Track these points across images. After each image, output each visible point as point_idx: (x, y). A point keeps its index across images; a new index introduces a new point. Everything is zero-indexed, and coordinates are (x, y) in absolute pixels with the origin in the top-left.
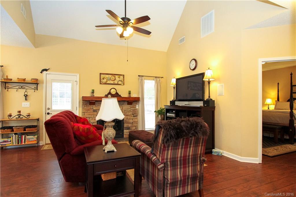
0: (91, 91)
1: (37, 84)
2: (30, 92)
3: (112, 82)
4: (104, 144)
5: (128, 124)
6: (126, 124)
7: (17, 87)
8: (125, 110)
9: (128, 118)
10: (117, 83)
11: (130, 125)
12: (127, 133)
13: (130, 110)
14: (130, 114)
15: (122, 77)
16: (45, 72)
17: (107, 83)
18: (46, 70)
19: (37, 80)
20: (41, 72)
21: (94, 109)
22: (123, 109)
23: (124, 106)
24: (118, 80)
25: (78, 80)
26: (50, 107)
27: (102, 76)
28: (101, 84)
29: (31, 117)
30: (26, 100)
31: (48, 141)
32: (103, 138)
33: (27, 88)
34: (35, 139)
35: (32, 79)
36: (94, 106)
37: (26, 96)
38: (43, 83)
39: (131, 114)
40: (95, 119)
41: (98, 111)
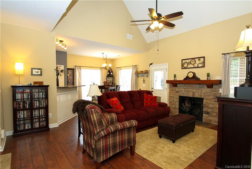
1: (148, 73)
2: (145, 78)
3: (192, 66)
5: (208, 109)
6: (205, 108)
7: (141, 76)
8: (204, 93)
9: (207, 102)
10: (196, 66)
11: (209, 110)
12: (205, 117)
13: (210, 93)
14: (210, 98)
15: (202, 60)
16: (151, 65)
17: (188, 67)
18: (151, 64)
19: (147, 71)
20: (150, 66)
21: (176, 90)
22: (202, 92)
23: (203, 89)
24: (198, 63)
25: (167, 68)
26: (153, 88)
27: (184, 61)
28: (182, 68)
30: (144, 83)
33: (144, 76)
35: (145, 71)
36: (177, 88)
37: (144, 80)
38: (150, 72)
39: (212, 98)
40: (177, 99)
41: (179, 92)
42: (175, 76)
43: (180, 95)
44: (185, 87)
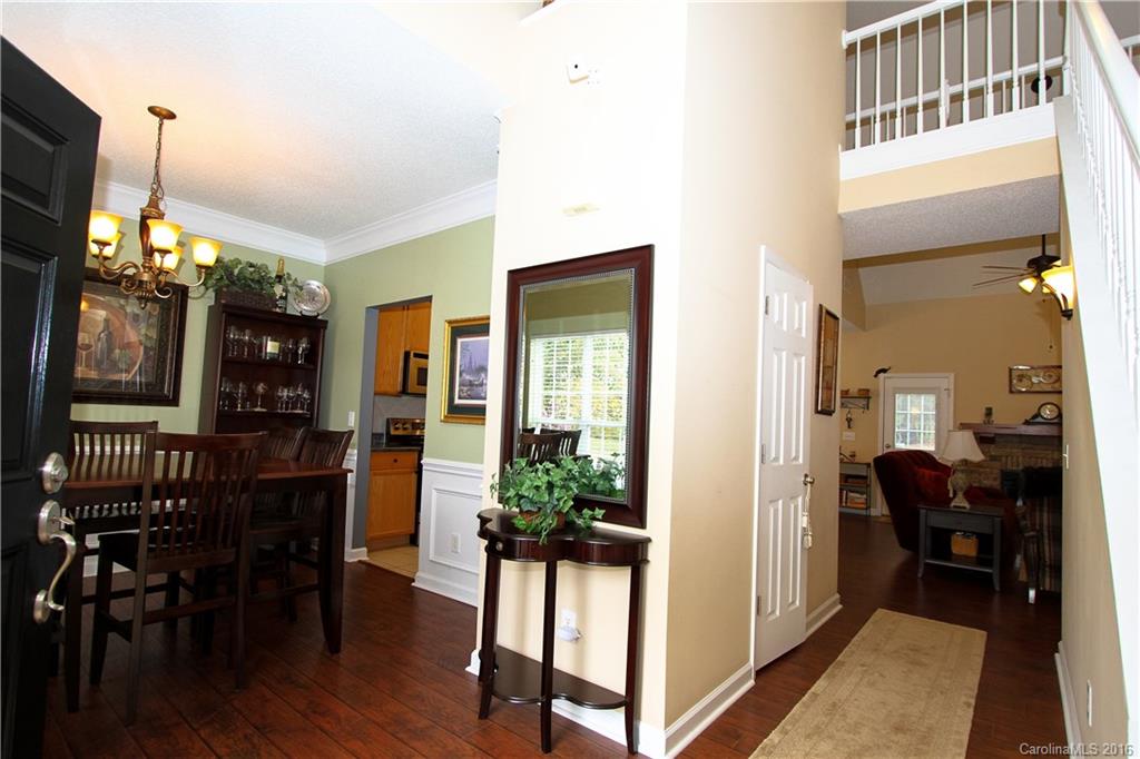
0: (984, 411)
1: (869, 398)
2: (856, 414)
3: (1048, 388)
4: (951, 495)
16: (882, 375)
17: (1031, 390)
18: (884, 371)
19: (868, 390)
20: (876, 376)
25: (952, 387)
26: (891, 444)
27: (1017, 373)
28: (1011, 392)
29: (857, 460)
30: (849, 427)
31: (886, 511)
32: (950, 487)
33: (853, 406)
34: (863, 501)
35: (860, 390)
36: (993, 446)
37: (849, 420)
38: (878, 395)
40: (995, 479)
41: (1004, 459)
42: (989, 412)
43: (1004, 468)
44: (1024, 446)
